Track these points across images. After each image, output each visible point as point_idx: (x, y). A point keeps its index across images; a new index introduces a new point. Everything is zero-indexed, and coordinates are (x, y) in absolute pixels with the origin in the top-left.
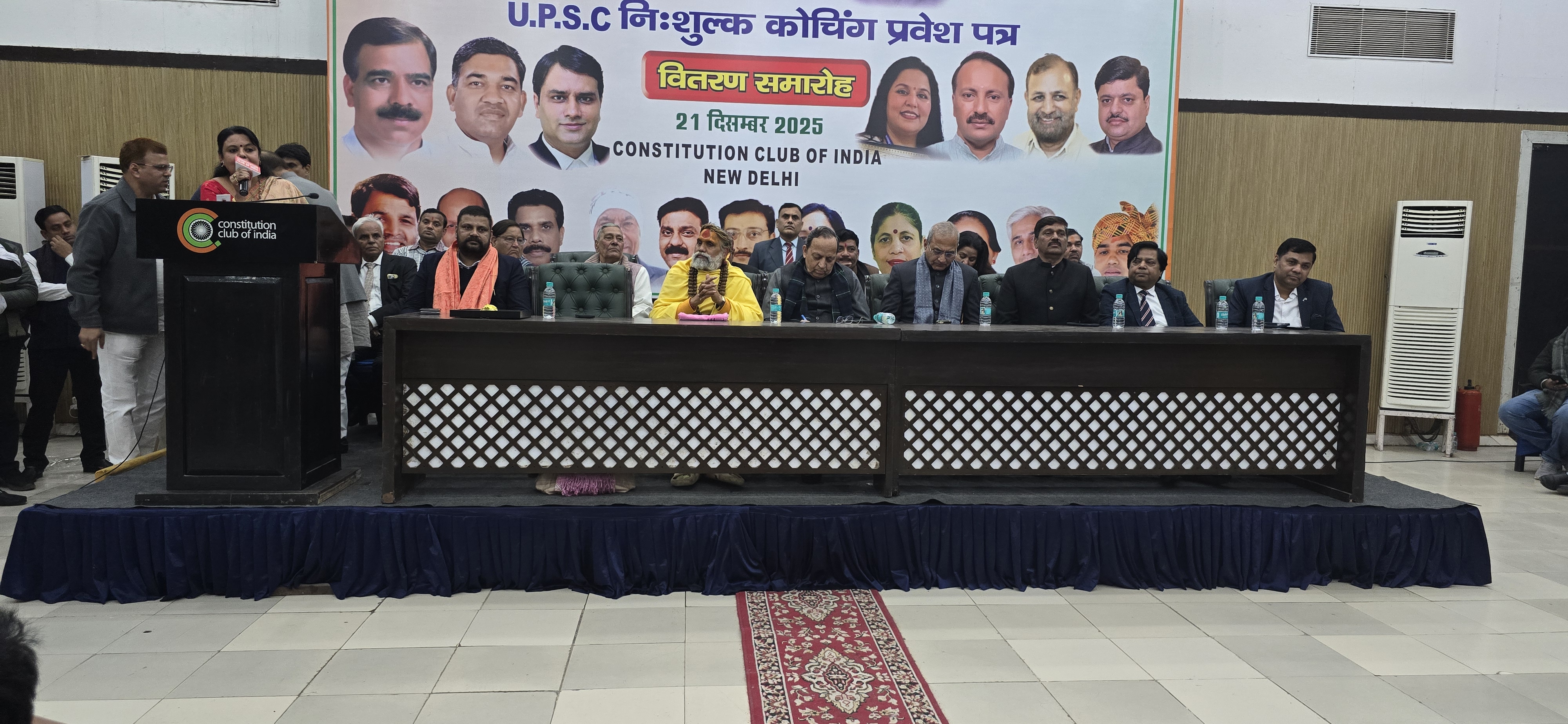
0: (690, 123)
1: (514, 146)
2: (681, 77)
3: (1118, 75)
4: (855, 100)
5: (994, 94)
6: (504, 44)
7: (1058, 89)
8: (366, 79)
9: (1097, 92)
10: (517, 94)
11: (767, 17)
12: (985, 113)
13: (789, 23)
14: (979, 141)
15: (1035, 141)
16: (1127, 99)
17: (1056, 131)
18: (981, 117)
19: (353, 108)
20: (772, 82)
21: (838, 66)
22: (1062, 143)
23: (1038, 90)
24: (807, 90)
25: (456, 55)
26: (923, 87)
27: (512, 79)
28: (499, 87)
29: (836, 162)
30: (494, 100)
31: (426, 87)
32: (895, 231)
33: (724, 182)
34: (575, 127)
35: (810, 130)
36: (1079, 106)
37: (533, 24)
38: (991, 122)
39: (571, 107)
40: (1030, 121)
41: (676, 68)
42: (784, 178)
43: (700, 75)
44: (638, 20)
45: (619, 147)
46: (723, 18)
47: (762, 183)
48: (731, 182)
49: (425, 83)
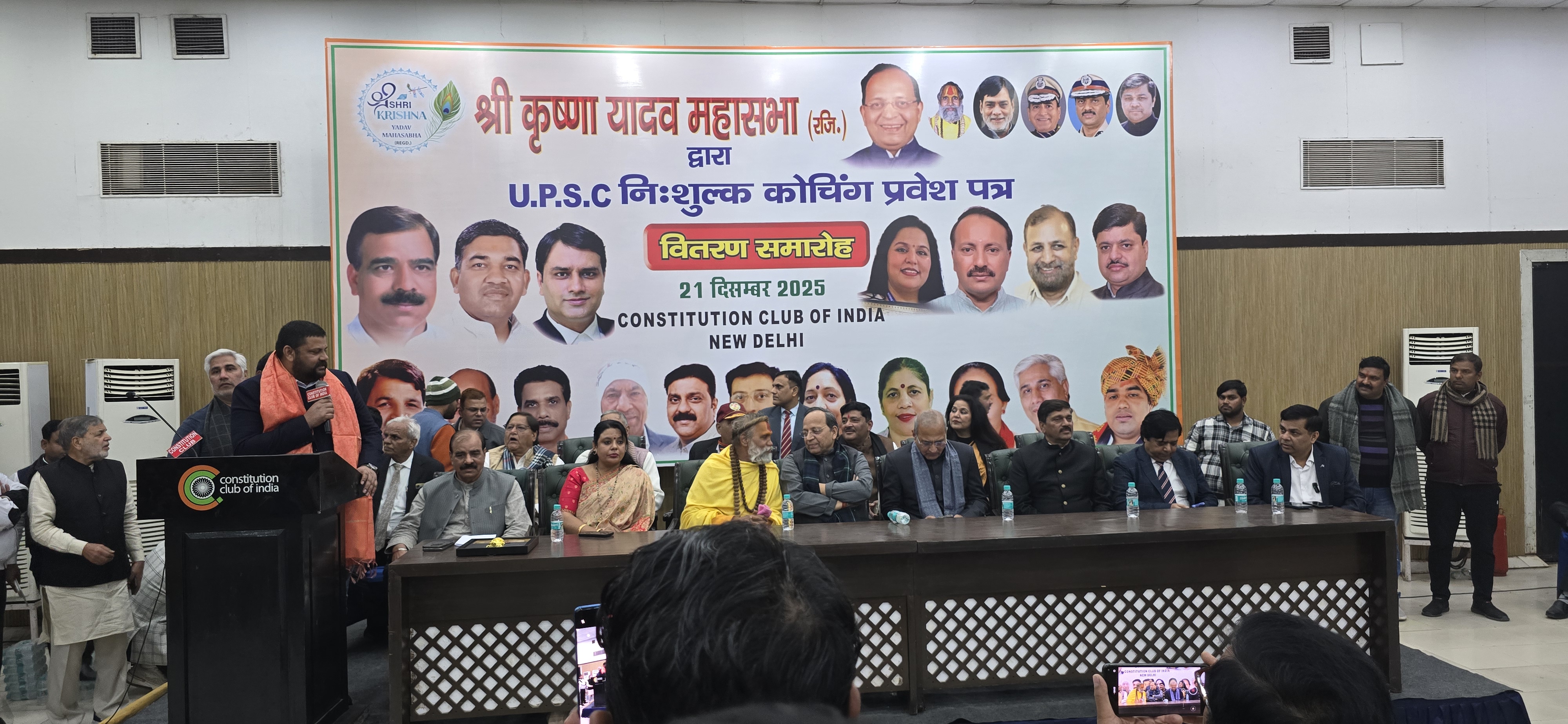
0: (694, 291)
1: (519, 323)
2: (683, 248)
3: (1114, 222)
4: (856, 260)
5: (993, 247)
6: (506, 225)
7: (1056, 239)
8: (369, 268)
9: (1096, 239)
10: (520, 273)
11: (764, 185)
12: (986, 266)
13: (786, 190)
14: (980, 293)
15: (1037, 290)
16: (1126, 244)
17: (1057, 279)
18: (981, 270)
19: (357, 297)
20: (773, 247)
21: (838, 229)
22: (1064, 292)
23: (1037, 241)
24: (807, 254)
25: (459, 239)
26: (922, 244)
27: (515, 259)
28: (502, 267)
29: (840, 321)
30: (497, 280)
31: (429, 272)
32: (903, 386)
33: (729, 347)
34: (579, 302)
35: (812, 291)
36: (1078, 254)
37: (534, 204)
38: (992, 274)
39: (574, 283)
40: (1030, 271)
41: (678, 239)
42: (789, 340)
43: (702, 245)
44: (638, 194)
45: (623, 319)
46: (721, 188)
47: (768, 346)
48: (737, 347)
49: (428, 268)
